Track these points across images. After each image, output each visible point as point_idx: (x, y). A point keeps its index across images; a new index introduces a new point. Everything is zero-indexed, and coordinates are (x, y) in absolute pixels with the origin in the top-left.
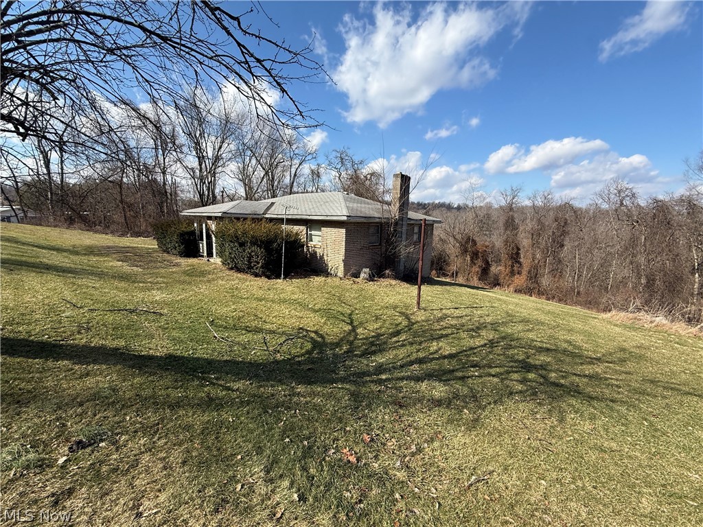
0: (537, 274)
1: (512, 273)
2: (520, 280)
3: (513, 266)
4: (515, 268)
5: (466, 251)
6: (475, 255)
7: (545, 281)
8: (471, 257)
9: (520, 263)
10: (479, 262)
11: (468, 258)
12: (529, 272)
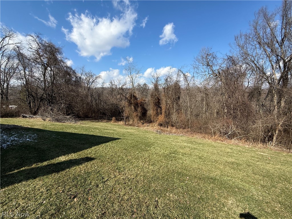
0: (169, 114)
1: (157, 114)
2: (161, 118)
3: (157, 110)
4: (159, 111)
5: (131, 104)
6: (136, 105)
7: (174, 117)
8: (134, 107)
9: (161, 108)
10: (139, 109)
11: (133, 107)
12: (165, 112)
